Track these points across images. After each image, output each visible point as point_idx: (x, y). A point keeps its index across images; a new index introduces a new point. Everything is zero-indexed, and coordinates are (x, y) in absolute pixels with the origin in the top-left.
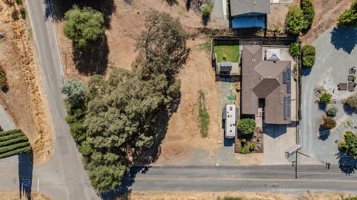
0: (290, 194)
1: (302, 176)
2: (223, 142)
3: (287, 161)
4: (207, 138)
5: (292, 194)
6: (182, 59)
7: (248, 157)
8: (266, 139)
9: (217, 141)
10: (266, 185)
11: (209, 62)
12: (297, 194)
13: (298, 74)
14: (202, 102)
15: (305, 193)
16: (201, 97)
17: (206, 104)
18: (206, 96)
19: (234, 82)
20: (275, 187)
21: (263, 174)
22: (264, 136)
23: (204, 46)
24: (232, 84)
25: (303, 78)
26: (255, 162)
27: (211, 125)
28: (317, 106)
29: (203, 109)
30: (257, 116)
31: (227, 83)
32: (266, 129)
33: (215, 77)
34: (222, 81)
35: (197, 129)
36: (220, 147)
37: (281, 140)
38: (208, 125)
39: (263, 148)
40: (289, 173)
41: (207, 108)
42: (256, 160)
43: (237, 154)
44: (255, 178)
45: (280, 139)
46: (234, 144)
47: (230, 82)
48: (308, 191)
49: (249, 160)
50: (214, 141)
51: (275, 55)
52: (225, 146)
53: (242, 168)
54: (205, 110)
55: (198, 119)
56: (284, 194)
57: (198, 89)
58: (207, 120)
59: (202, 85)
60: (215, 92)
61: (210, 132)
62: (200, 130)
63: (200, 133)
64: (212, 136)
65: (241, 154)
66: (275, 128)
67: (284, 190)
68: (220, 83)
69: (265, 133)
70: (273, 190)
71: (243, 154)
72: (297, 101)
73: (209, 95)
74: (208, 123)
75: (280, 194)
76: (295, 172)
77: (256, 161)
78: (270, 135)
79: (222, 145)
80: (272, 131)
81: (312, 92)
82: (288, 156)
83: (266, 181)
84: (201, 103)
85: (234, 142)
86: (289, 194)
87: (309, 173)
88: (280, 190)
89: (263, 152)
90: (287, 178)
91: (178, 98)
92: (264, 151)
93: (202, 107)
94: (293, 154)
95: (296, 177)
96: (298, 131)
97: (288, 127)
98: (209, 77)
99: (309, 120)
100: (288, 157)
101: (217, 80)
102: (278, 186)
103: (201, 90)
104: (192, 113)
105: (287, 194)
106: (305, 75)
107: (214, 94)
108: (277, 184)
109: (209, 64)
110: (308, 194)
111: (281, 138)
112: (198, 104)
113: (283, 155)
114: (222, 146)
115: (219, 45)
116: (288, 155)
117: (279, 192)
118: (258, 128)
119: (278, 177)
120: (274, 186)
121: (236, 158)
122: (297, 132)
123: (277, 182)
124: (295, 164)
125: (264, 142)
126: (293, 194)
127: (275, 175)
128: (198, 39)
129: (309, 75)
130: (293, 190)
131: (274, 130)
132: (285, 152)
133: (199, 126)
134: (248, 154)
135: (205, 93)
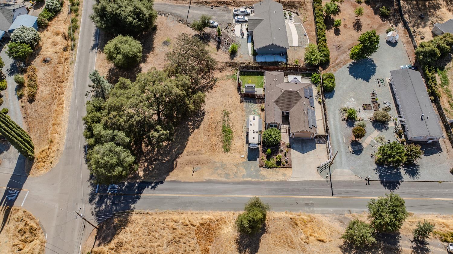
0: (328, 214)
1: (340, 193)
2: (246, 157)
3: (320, 176)
4: (229, 153)
5: (330, 214)
6: (209, 86)
7: (275, 173)
8: (294, 154)
9: (240, 156)
10: (297, 203)
11: (234, 88)
12: (336, 214)
13: (321, 97)
14: (226, 120)
15: (346, 212)
16: (225, 116)
17: (230, 121)
18: (230, 115)
19: (258, 103)
20: (309, 206)
21: (293, 190)
22: (292, 151)
23: (231, 77)
24: (257, 105)
25: (327, 101)
26: (283, 177)
27: (234, 140)
28: (345, 123)
29: (226, 126)
30: (283, 133)
31: (252, 104)
32: (293, 145)
33: (240, 99)
34: (247, 102)
35: (219, 144)
36: (244, 162)
37: (310, 156)
38: (231, 141)
39: (291, 163)
40: (323, 190)
41: (231, 125)
42: (284, 175)
43: (262, 169)
44: (284, 195)
45: (309, 154)
46: (258, 159)
47: (255, 103)
48: (349, 211)
49: (276, 176)
50: (238, 156)
51: (296, 79)
52: (248, 160)
53: (269, 183)
54: (229, 126)
55: (221, 135)
56: (320, 214)
57: (223, 109)
58: (230, 135)
59: (227, 106)
60: (239, 112)
61: (232, 147)
62: (222, 145)
63: (222, 148)
64: (235, 151)
65: (266, 169)
66: (304, 144)
67: (319, 209)
68: (245, 104)
69: (292, 149)
70: (306, 209)
71: (269, 169)
72: (323, 120)
73: (233, 114)
74: (231, 138)
75: (315, 214)
76: (331, 189)
77: (284, 176)
78: (298, 150)
80: (300, 146)
81: (337, 112)
83: (298, 199)
84: (225, 120)
85: (259, 157)
86: (326, 214)
87: (347, 189)
88: (315, 209)
89: (291, 167)
90: (322, 195)
91: (201, 117)
92: (292, 166)
93: (226, 124)
94: (325, 169)
95: (333, 195)
97: (317, 144)
98: (234, 100)
99: (338, 136)
100: (320, 172)
101: (242, 102)
102: (312, 204)
103: (225, 110)
104: (214, 129)
105: (324, 214)
106: (329, 98)
107: (238, 113)
108: (310, 202)
109: (235, 89)
110: (350, 214)
111: (311, 154)
112: (222, 121)
113: (315, 171)
114: (246, 160)
115: (244, 75)
116: (320, 170)
117: (313, 212)
118: (284, 143)
119: (311, 194)
120: (307, 205)
121: (261, 173)
122: (328, 148)
123: (310, 199)
125: (292, 156)
126: (332, 214)
127: (308, 192)
128: (226, 72)
129: (333, 98)
130: (331, 209)
131: (302, 147)
132: (316, 167)
133: (221, 141)
134: (275, 169)
135: (230, 112)
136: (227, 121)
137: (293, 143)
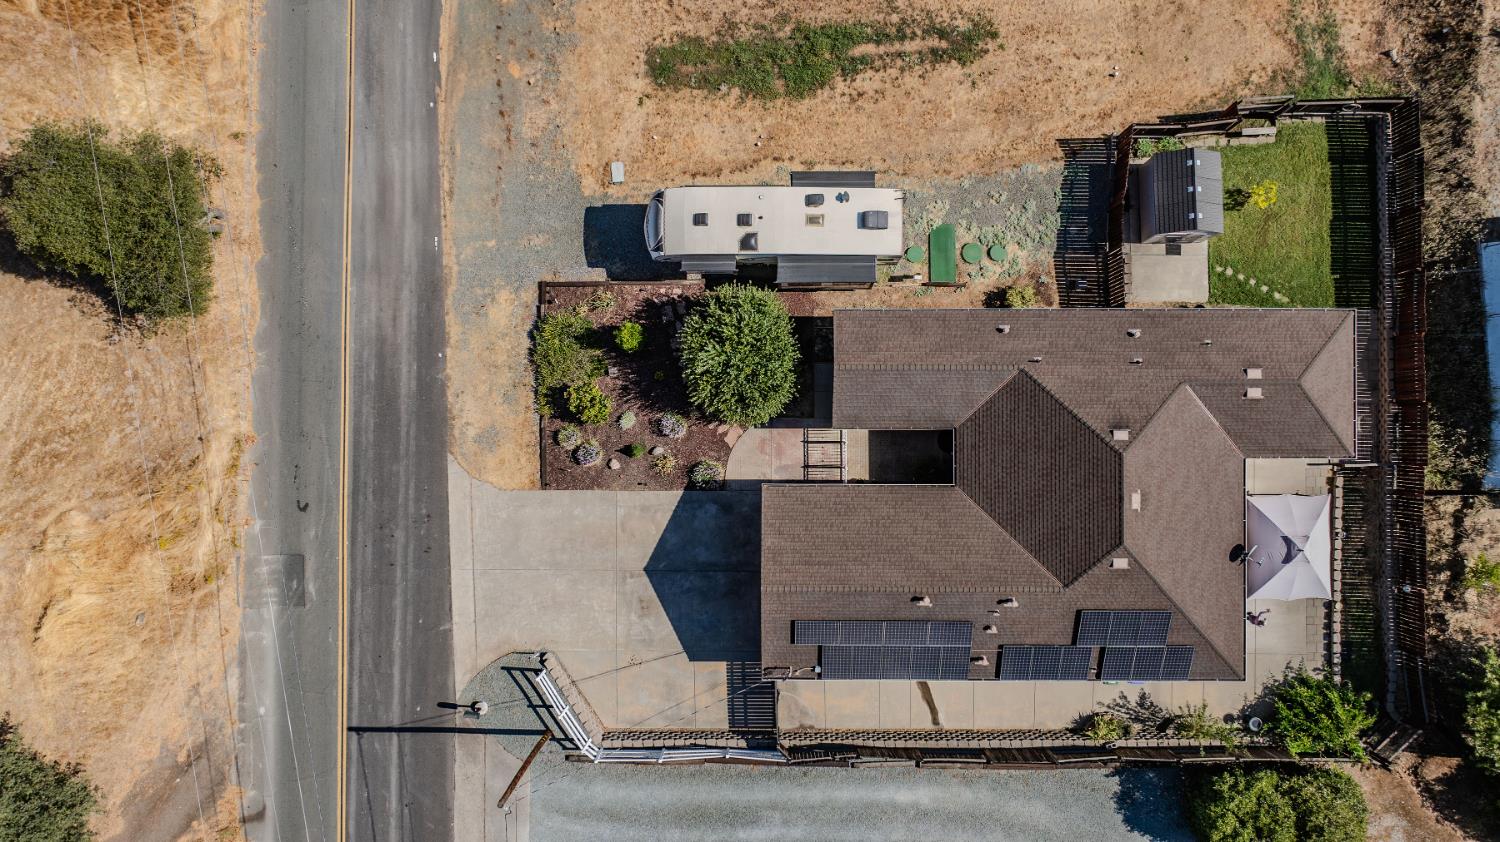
0: (243, 687)
1: (367, 772)
2: (616, 196)
3: (483, 662)
4: (641, 85)
5: (242, 699)
7: (505, 378)
8: (644, 509)
9: (623, 155)
10: (304, 509)
11: (1205, 92)
12: (241, 732)
13: (1132, 743)
14: (909, 46)
15: (251, 793)
16: (942, 34)
17: (894, 72)
18: (952, 71)
19: (1061, 270)
20: (289, 579)
21: (385, 489)
22: (663, 493)
23: (1320, 55)
24: (1047, 258)
25: (1103, 783)
26: (472, 432)
27: (741, 113)
29: (858, 51)
30: (806, 442)
31: (1054, 221)
32: (713, 509)
33: (1096, 134)
34: (1069, 185)
35: (706, 17)
36: (576, 181)
37: (634, 617)
38: (736, 91)
39: (575, 484)
40: (391, 676)
41: (867, 81)
42: (489, 439)
43: (530, 295)
44: (357, 431)
45: (644, 609)
46: (599, 275)
47: (1064, 241)
48: (260, 816)
49: (483, 388)
50: (626, 136)
51: (1288, 559)
52: (590, 211)
53: (430, 339)
54: (851, 68)
55: (783, 18)
56: (242, 641)
57: (1003, 18)
58: (778, 85)
59: (1035, 48)
60: (981, 136)
61: (685, 104)
62: (704, 33)
63: (681, 36)
64: (658, 120)
65: (528, 327)
66: (721, 578)
67: (269, 637)
68: (1050, 170)
69: (682, 500)
70: (269, 563)
71: (527, 343)
72: (928, 736)
73: (962, 93)
74: (754, 88)
75: (239, 611)
76: (396, 723)
77: (478, 439)
78: (672, 540)
79: (592, 191)
80: (703, 555)
82: (517, 674)
83: (330, 513)
84: (902, 38)
85: (612, 276)
86: (242, 675)
87: (393, 822)
88: (271, 611)
89: (545, 485)
90: (356, 662)
92: (553, 494)
93: (870, 49)
94: (531, 705)
95: (358, 730)
96: (699, 742)
97: (730, 671)
98: (1092, 94)
99: (785, 823)
100: (508, 670)
101: (1072, 149)
102: (300, 599)
103: (994, 35)
105: (242, 663)
106: (1123, 800)
107: (966, 127)
108: (311, 588)
109: (1196, 89)
110: (237, 815)
111: (649, 622)
112: (895, 18)
113: (521, 635)
114: (587, 193)
116: (522, 670)
117: (252, 601)
118: (723, 450)
119: (358, 598)
120: (294, 567)
121: (504, 296)
122: (694, 739)
123: (328, 589)
124: (459, 719)
125: (622, 496)
126: (242, 709)
127: (375, 577)
128: (1376, 14)
129: (1123, 828)
130: (266, 707)
131: (705, 569)
132: (549, 647)
133: (733, 26)
134: (530, 380)
135: (975, 68)
136: (900, 55)
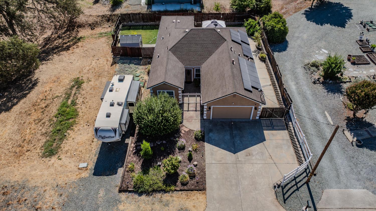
4: (54, 159)
7: (157, 206)
8: (212, 154)
9: (77, 164)
11: (108, 47)
14: (73, 93)
16: (73, 87)
17: (79, 96)
18: (84, 85)
19: (145, 64)
22: (206, 149)
23: (106, 34)
24: (141, 67)
25: (277, 55)
27: (76, 130)
28: (320, 88)
29: (69, 103)
30: (188, 111)
31: (132, 66)
32: (211, 134)
33: (112, 61)
34: (123, 63)
35: (39, 140)
37: (254, 158)
38: (68, 131)
39: (203, 178)
41: (79, 101)
46: (121, 171)
47: (137, 64)
50: (72, 165)
52: (95, 174)
54: (74, 103)
55: (51, 120)
57: (74, 77)
58: (71, 121)
59: (85, 71)
62: (45, 141)
64: (68, 154)
65: (136, 196)
66: (235, 132)
68: (118, 67)
69: (209, 142)
71: (144, 197)
73: (91, 83)
74: (70, 127)
78: (223, 146)
80: (228, 137)
81: (300, 71)
84: (70, 94)
85: (122, 166)
89: (204, 189)
91: (27, 90)
92: (208, 186)
94: (298, 189)
96: (294, 134)
97: (267, 130)
98: (101, 62)
99: (313, 111)
100: (285, 200)
101: (114, 63)
103: (78, 78)
104: (42, 110)
106: (279, 51)
111: (254, 153)
112: (64, 96)
114: (87, 175)
116: (284, 195)
118: (190, 131)
122: (293, 138)
125: (207, 161)
128: (100, 28)
129: (286, 51)
131: (233, 137)
132: (272, 186)
133: (46, 133)
134: (159, 195)
135: (85, 81)
137: (211, 131)
